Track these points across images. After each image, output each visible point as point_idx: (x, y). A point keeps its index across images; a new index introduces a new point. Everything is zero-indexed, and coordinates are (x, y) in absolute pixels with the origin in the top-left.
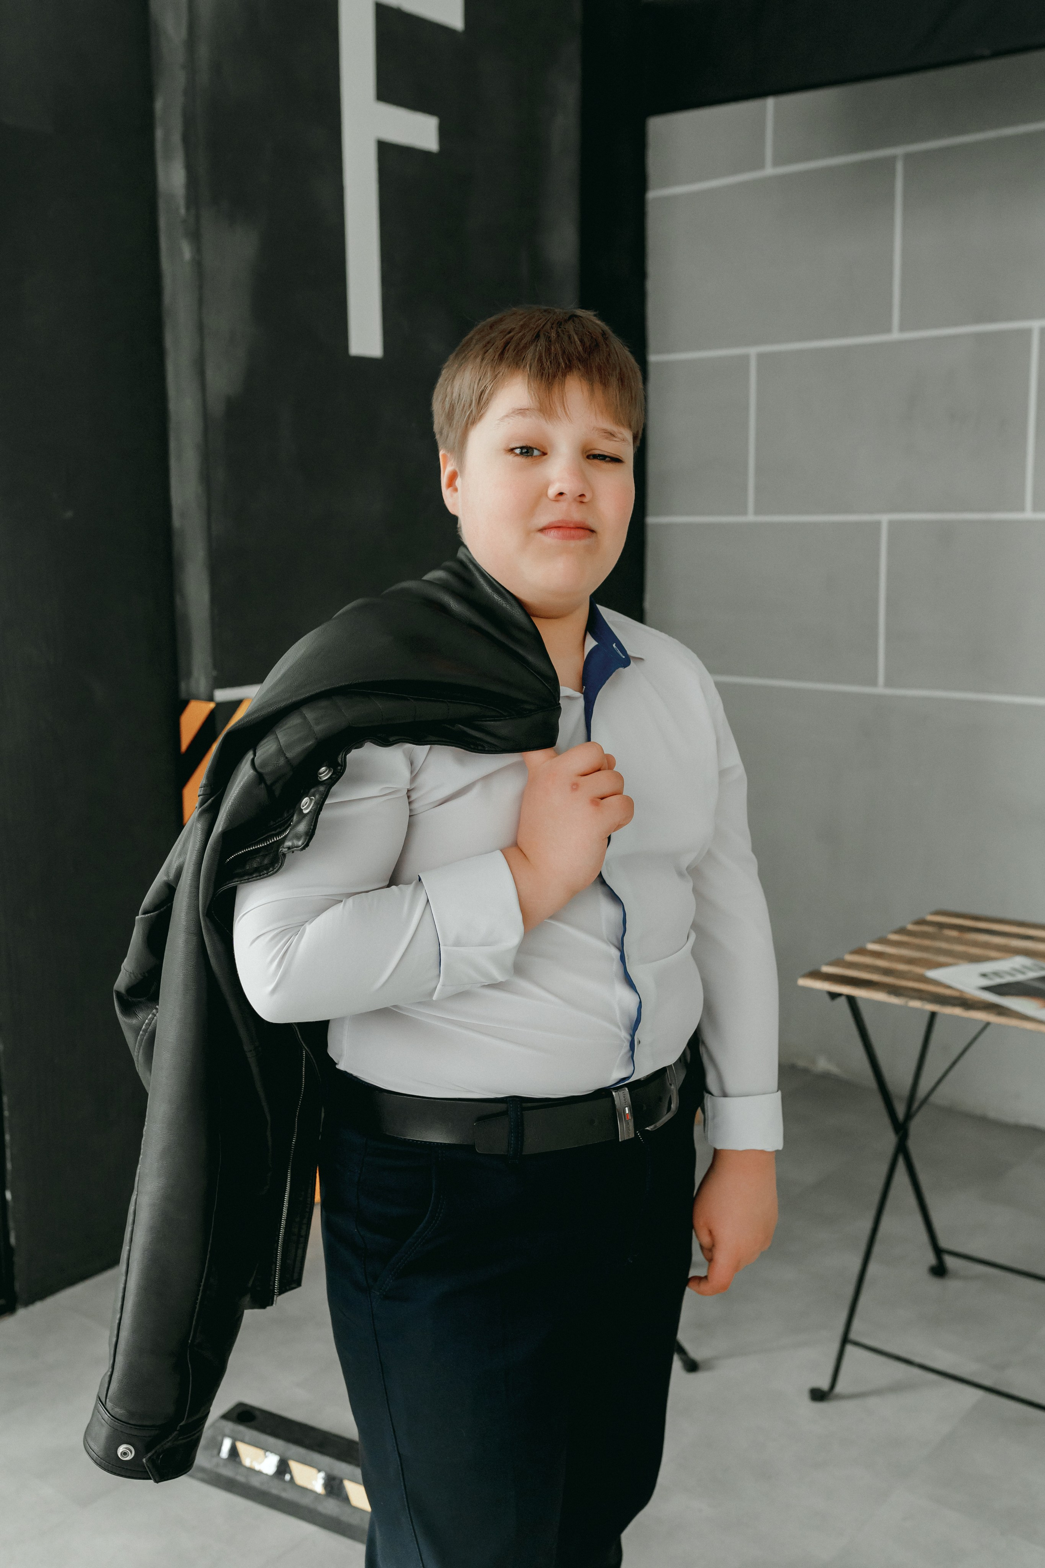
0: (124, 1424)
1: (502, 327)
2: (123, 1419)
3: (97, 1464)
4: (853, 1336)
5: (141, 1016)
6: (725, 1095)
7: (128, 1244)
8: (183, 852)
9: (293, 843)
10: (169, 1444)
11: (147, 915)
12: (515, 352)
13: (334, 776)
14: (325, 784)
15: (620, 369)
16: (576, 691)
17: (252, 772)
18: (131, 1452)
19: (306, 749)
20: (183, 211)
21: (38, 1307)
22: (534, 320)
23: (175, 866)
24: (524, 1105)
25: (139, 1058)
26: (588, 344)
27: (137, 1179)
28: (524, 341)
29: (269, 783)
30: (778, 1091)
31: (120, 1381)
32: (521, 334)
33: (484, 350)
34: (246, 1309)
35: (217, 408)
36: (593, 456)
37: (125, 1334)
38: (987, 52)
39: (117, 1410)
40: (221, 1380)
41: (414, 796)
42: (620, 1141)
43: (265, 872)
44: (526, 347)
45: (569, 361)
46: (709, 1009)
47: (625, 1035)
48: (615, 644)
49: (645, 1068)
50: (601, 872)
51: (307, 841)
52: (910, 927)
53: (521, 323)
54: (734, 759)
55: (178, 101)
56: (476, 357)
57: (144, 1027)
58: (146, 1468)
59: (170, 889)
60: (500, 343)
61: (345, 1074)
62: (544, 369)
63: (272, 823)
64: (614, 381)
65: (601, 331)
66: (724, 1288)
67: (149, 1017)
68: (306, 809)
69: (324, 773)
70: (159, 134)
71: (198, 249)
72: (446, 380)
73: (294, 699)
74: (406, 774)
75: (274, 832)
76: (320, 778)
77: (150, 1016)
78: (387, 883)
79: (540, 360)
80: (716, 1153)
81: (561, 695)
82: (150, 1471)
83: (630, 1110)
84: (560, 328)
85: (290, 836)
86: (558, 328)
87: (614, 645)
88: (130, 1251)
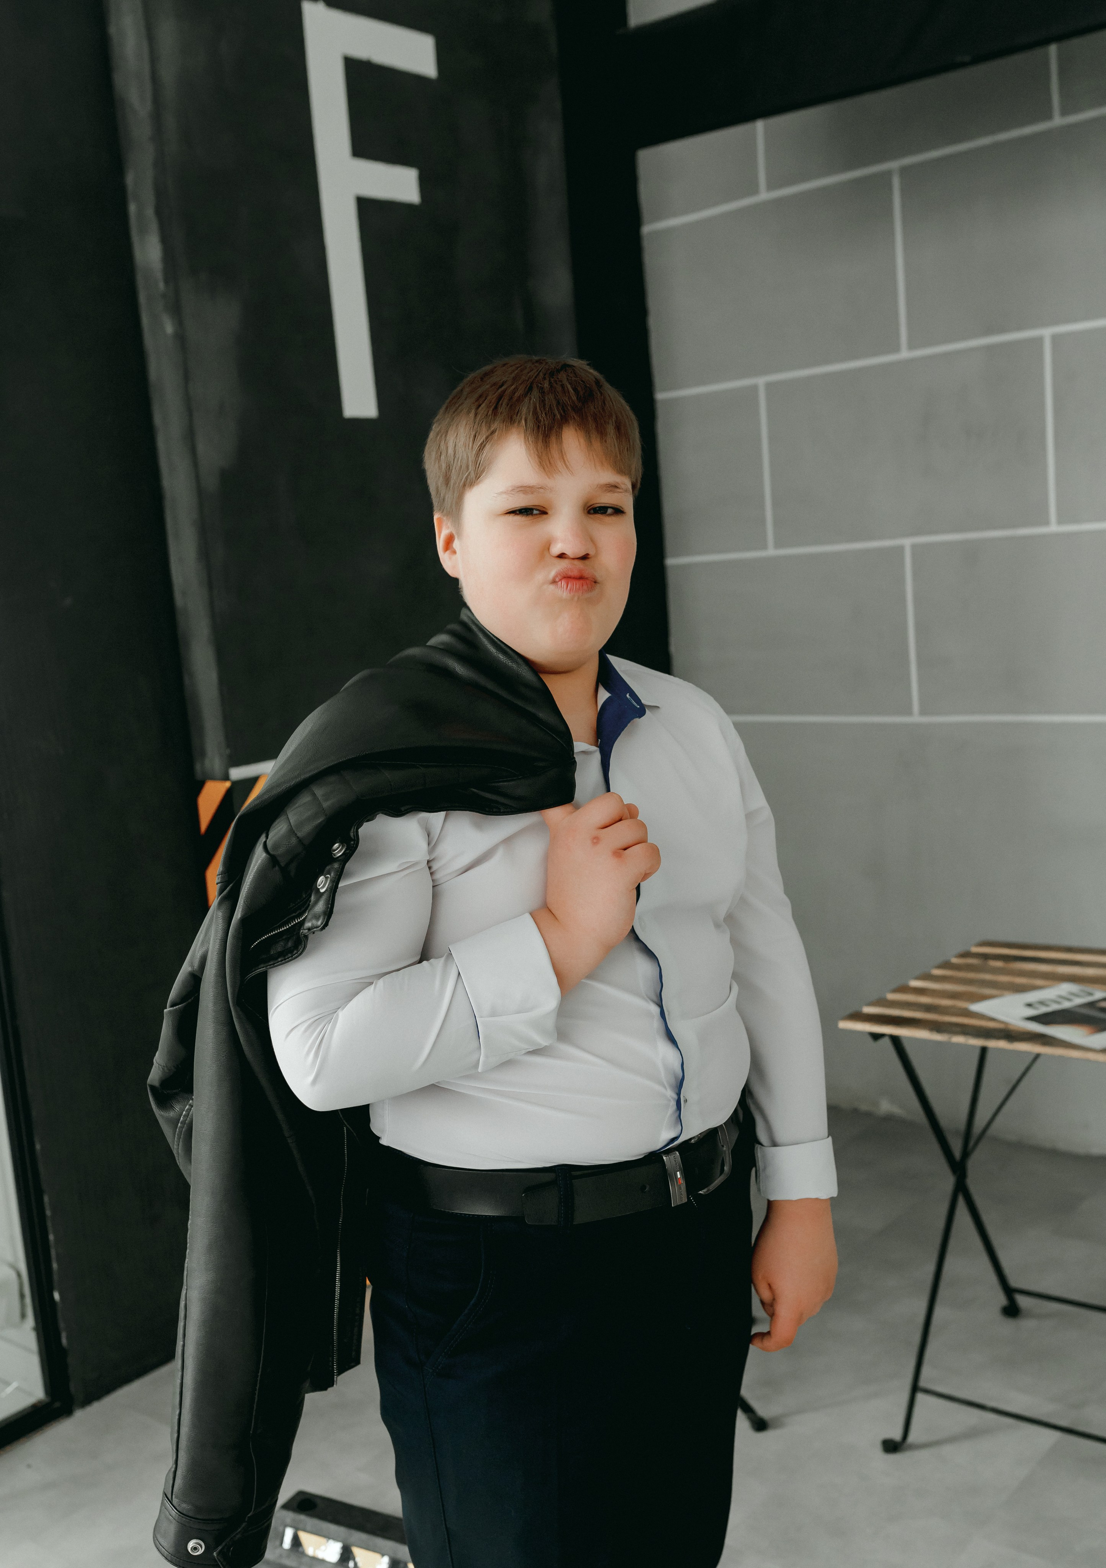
0: (192, 1519)
1: (494, 379)
2: (190, 1514)
3: (169, 1561)
4: (922, 1383)
5: (177, 1108)
6: (774, 1144)
7: (182, 1340)
8: (205, 941)
9: (312, 924)
10: (238, 1536)
11: (175, 1008)
12: (509, 406)
13: (348, 852)
14: (339, 861)
15: (616, 416)
16: (592, 745)
17: (264, 855)
18: (201, 1548)
19: (317, 827)
20: (161, 285)
21: (96, 1407)
22: (526, 372)
23: (198, 955)
24: (574, 1173)
25: (180, 1152)
26: (581, 393)
27: (185, 1273)
28: (517, 395)
29: (283, 864)
30: (828, 1137)
31: (185, 1478)
32: (513, 387)
33: (477, 403)
34: (307, 1393)
35: (211, 483)
36: (594, 510)
37: (185, 1430)
38: (967, 59)
39: (184, 1505)
40: (287, 1468)
41: (435, 866)
42: (673, 1206)
43: (290, 955)
44: (520, 400)
45: (564, 411)
46: (757, 1065)
47: (671, 1094)
48: (628, 694)
49: (694, 1128)
50: (633, 927)
51: (325, 920)
52: (955, 960)
53: (513, 375)
54: (759, 800)
55: (149, 175)
56: (469, 412)
57: (182, 1118)
58: (217, 1561)
59: (196, 979)
60: (492, 397)
61: (388, 1149)
62: (540, 422)
63: (292, 905)
64: (611, 429)
65: (594, 379)
66: (789, 1343)
67: (186, 1109)
68: (321, 888)
69: (338, 850)
70: (132, 208)
71: (180, 323)
72: (438, 434)
73: (303, 777)
74: (423, 845)
75: (294, 914)
76: (335, 855)
77: (187, 1107)
78: (418, 958)
79: (535, 413)
80: (770, 1205)
81: (575, 751)
82: (221, 1564)
83: (681, 1174)
84: (553, 378)
85: (309, 917)
86: (551, 378)
87: (628, 696)
88: (184, 1346)
